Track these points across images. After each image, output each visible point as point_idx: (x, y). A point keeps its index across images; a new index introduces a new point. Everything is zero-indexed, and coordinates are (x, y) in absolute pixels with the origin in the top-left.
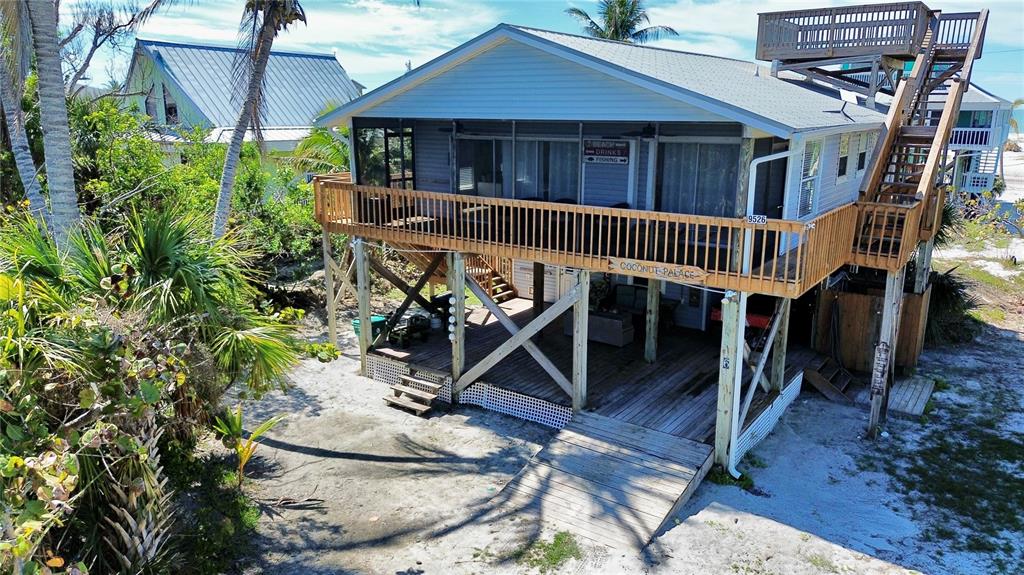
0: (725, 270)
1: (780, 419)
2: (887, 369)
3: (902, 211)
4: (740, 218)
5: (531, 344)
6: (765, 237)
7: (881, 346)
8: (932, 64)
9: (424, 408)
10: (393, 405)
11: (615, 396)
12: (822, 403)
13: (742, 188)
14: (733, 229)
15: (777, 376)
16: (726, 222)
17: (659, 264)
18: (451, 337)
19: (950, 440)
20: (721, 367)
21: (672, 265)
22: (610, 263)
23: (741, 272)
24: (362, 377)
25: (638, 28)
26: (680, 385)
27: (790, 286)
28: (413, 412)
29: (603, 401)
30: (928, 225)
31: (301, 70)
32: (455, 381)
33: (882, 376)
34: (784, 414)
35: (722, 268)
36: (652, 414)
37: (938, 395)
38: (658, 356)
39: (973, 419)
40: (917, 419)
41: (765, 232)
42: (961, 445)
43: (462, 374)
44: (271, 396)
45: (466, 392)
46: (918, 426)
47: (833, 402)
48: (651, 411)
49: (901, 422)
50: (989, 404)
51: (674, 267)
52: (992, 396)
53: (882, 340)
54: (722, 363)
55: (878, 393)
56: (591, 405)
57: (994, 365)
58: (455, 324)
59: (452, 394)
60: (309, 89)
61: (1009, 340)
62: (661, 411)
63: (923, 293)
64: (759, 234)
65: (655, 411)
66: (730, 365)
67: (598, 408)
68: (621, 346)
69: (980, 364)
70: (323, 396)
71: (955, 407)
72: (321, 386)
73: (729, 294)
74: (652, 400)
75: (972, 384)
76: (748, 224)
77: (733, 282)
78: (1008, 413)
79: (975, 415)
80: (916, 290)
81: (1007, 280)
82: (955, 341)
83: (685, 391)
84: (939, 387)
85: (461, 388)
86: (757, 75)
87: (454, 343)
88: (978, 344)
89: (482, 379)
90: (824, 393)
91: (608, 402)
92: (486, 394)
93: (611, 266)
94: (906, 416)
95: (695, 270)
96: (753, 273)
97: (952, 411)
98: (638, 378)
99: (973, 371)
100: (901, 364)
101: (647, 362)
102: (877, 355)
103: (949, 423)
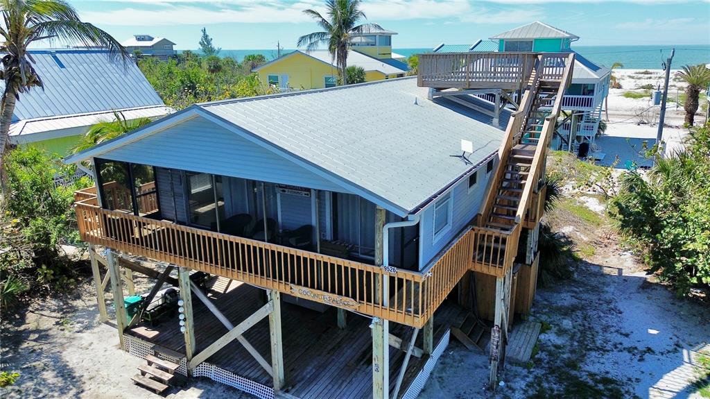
0: (371, 302)
1: (431, 374)
2: (500, 343)
3: (504, 236)
4: (379, 266)
5: (242, 337)
6: (396, 282)
7: (495, 328)
8: (537, 93)
9: (161, 387)
10: (138, 384)
11: (310, 370)
12: (462, 353)
13: (378, 245)
14: (374, 273)
15: (428, 345)
16: (369, 268)
17: (325, 293)
18: (183, 330)
19: (546, 385)
20: (374, 370)
21: (334, 295)
22: (291, 288)
23: (383, 305)
24: (121, 351)
25: (356, 24)
26: (360, 353)
27: (416, 320)
28: (154, 391)
29: (298, 378)
30: (533, 218)
31: (96, 64)
32: (188, 361)
33: (497, 348)
34: (434, 370)
35: (369, 300)
36: (333, 390)
37: (542, 337)
38: (347, 323)
39: (563, 360)
40: (526, 366)
41: (396, 279)
42: (552, 390)
43: (194, 355)
44: (44, 380)
45: (198, 368)
46: (525, 372)
47: (471, 351)
48: (333, 386)
49: (514, 368)
50: (576, 344)
51: (335, 296)
52: (579, 335)
53: (496, 323)
54: (374, 368)
55: (495, 360)
56: (287, 386)
57: (583, 302)
58: (185, 320)
59: (188, 370)
60: (103, 79)
61: (595, 275)
62: (339, 387)
63: (532, 263)
64: (392, 279)
65: (336, 387)
66: (380, 369)
67: (293, 387)
68: (323, 311)
69: (575, 301)
70: (86, 375)
71: (553, 348)
72: (85, 364)
73: (375, 320)
74: (336, 374)
75: (567, 323)
76: (384, 272)
77: (378, 311)
78: (587, 353)
79: (565, 356)
80: (527, 262)
81: (600, 213)
82: (560, 279)
83: (361, 360)
84: (545, 328)
85: (194, 366)
86: (416, 103)
87: (185, 333)
88: (574, 281)
89: (210, 360)
90: (465, 344)
91: (303, 379)
92: (213, 372)
93: (292, 290)
94: (517, 363)
95: (350, 300)
96: (390, 307)
97: (550, 354)
98: (330, 347)
99: (568, 308)
100: (519, 312)
101: (339, 329)
102: (493, 334)
103: (547, 366)
